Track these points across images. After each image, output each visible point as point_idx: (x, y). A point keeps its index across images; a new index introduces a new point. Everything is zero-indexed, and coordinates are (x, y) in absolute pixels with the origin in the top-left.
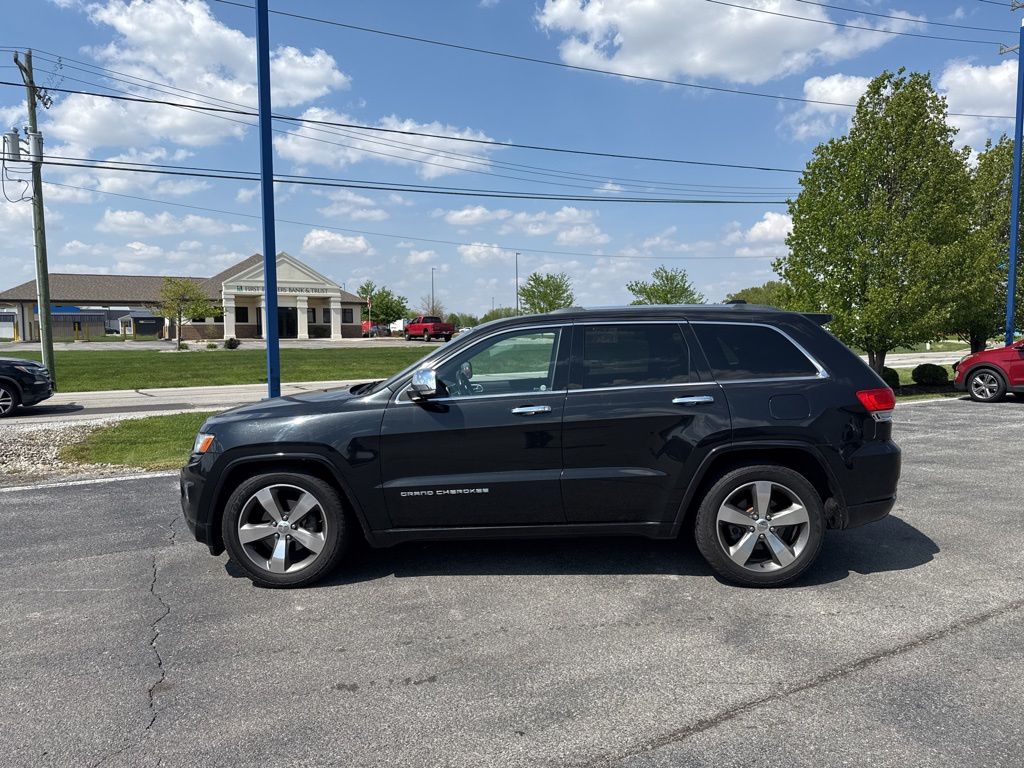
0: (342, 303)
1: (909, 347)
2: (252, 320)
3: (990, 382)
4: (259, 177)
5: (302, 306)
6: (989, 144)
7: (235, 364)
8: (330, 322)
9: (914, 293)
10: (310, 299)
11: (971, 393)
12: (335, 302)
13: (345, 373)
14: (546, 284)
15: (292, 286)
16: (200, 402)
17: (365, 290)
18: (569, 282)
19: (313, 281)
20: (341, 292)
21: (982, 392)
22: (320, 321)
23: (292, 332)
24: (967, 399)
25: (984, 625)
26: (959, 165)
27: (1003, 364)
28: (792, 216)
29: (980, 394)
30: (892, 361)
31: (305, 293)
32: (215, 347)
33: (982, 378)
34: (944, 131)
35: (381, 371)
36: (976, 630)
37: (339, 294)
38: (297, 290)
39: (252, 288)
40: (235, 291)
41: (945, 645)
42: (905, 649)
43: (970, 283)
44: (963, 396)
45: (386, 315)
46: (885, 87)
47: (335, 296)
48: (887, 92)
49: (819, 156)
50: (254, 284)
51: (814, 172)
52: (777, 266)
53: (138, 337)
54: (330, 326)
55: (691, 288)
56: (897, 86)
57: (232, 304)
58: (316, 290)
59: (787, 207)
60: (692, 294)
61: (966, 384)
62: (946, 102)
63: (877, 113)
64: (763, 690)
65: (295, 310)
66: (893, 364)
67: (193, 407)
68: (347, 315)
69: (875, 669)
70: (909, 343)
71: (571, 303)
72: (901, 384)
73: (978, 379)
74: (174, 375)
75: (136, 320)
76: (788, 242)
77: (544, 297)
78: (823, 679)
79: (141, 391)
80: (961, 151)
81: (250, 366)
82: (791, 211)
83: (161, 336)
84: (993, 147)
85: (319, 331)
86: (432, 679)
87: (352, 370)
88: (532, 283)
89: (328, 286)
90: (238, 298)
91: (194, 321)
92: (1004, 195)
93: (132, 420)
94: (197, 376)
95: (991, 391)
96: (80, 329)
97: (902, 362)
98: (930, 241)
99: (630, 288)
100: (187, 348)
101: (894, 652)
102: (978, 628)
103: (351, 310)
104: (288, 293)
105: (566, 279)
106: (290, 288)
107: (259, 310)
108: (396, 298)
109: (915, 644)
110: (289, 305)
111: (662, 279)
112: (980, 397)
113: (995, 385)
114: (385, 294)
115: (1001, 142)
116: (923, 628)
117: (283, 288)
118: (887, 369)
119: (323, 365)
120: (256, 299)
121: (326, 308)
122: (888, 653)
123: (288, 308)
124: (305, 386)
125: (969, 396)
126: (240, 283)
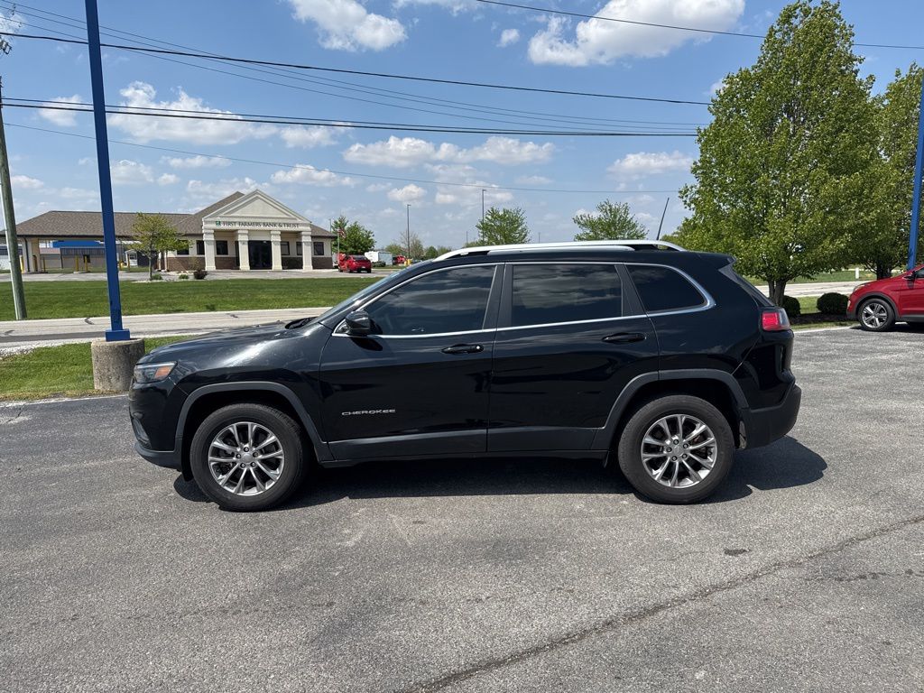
0: (312, 237)
1: (809, 277)
2: (231, 253)
3: (880, 312)
5: (276, 240)
6: (898, 74)
7: (198, 293)
8: (302, 255)
9: (810, 224)
10: (283, 233)
11: (862, 323)
12: (306, 235)
14: (502, 218)
15: (266, 221)
17: (340, 225)
18: (524, 216)
19: (286, 216)
20: (311, 226)
21: (872, 322)
22: (294, 253)
23: (267, 264)
24: (858, 328)
26: (863, 95)
27: (892, 293)
29: (871, 323)
30: (792, 290)
31: (278, 228)
32: (187, 277)
33: (872, 308)
34: (851, 59)
37: (309, 228)
38: (270, 224)
39: (229, 223)
40: (214, 226)
43: (867, 214)
44: (853, 326)
45: (355, 247)
46: (796, 17)
47: (306, 230)
48: (797, 21)
50: (231, 220)
54: (302, 259)
55: (633, 222)
56: (805, 13)
57: (212, 238)
58: (288, 225)
60: (634, 226)
61: (857, 313)
62: (853, 30)
63: (785, 42)
65: (269, 242)
66: (795, 294)
68: (318, 248)
70: (808, 272)
71: (526, 235)
72: (802, 312)
73: (868, 309)
74: (141, 303)
75: (138, 253)
76: (694, 171)
77: (500, 230)
79: (90, 319)
80: (865, 81)
81: (211, 295)
84: (903, 75)
85: (292, 262)
87: (305, 299)
88: (489, 217)
89: (299, 221)
90: (216, 232)
91: (179, 253)
93: (46, 348)
94: (161, 304)
95: (880, 320)
96: (89, 261)
97: (805, 291)
98: (831, 171)
99: (577, 221)
100: (161, 278)
101: (499, 664)
102: (634, 627)
103: (322, 244)
104: (262, 227)
105: (521, 213)
106: (264, 224)
107: (237, 243)
108: (364, 232)
109: (537, 651)
110: (264, 238)
111: (606, 211)
112: (870, 326)
113: (885, 314)
114: (355, 229)
115: (911, 70)
116: (567, 626)
117: (258, 224)
118: (787, 298)
119: (280, 294)
120: (234, 233)
121: (298, 240)
122: (492, 664)
123: (262, 242)
124: (241, 314)
125: (859, 325)
126: (218, 219)
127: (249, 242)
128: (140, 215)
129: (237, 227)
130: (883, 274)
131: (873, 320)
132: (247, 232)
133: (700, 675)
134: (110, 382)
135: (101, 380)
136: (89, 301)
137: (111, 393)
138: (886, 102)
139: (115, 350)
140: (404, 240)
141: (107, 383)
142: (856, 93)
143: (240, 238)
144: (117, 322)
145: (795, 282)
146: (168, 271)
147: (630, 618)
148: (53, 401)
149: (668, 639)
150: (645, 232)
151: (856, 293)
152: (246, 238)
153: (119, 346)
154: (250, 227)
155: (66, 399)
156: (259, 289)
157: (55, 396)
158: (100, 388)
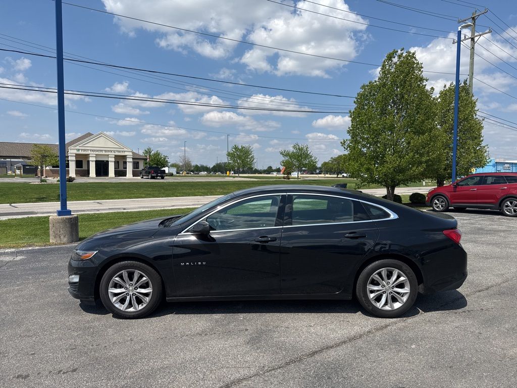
0: (133, 159)
2: (85, 167)
3: (442, 202)
4: (56, 91)
5: (111, 160)
6: (445, 86)
8: (126, 168)
10: (116, 156)
12: (129, 158)
13: (130, 196)
14: (241, 151)
15: (107, 149)
16: (42, 211)
17: (148, 152)
18: (252, 150)
19: (118, 147)
20: (132, 152)
22: (121, 168)
23: (106, 173)
25: (385, 331)
26: (428, 97)
27: (447, 193)
28: (351, 119)
30: (398, 191)
31: (113, 153)
33: (438, 200)
34: (422, 80)
35: (150, 194)
36: (378, 334)
37: (131, 154)
38: (108, 151)
39: (85, 150)
40: (75, 152)
41: (360, 343)
42: (337, 345)
44: (429, 209)
45: (157, 165)
46: (394, 57)
47: (129, 154)
48: (395, 60)
49: (363, 90)
50: (86, 148)
51: (361, 98)
52: (343, 144)
53: (25, 175)
54: (126, 171)
55: (311, 154)
56: (400, 56)
57: (74, 159)
58: (119, 151)
59: (349, 115)
60: (311, 157)
61: (431, 202)
62: (422, 65)
63: (391, 70)
64: (253, 371)
65: (108, 162)
66: (399, 193)
67: (36, 213)
68: (136, 165)
69: (317, 357)
70: (405, 182)
71: (253, 160)
72: (403, 202)
75: (24, 166)
76: (349, 132)
77: (239, 157)
78: (287, 364)
79: (12, 205)
80: (430, 90)
82: (351, 116)
83: (36, 175)
84: (447, 88)
85: (120, 173)
86: (74, 370)
87: (133, 194)
88: (234, 150)
89: (125, 149)
90: (77, 155)
91: (53, 167)
92: (451, 112)
95: (442, 206)
97: (404, 192)
99: (281, 153)
100: (46, 182)
101: (332, 347)
102: (380, 332)
103: (138, 163)
104: (104, 153)
105: (251, 148)
106: (105, 151)
107: (88, 162)
108: (163, 156)
109: (345, 342)
110: (105, 159)
111: (297, 149)
112: (437, 209)
113: (444, 204)
114: (157, 154)
115: (450, 86)
116: (353, 333)
117: (101, 151)
118: (396, 195)
119: (119, 191)
120: (87, 156)
121: (124, 160)
122: (328, 348)
123: (103, 161)
124: (103, 202)
125: (432, 208)
126: (78, 147)
127: (96, 161)
128: (35, 145)
129: (89, 152)
130: (440, 183)
131: (439, 206)
132: (95, 155)
133: (413, 346)
134: (60, 238)
135: (55, 237)
136: (5, 194)
137: (60, 244)
138: (439, 100)
139: (64, 221)
140: (182, 161)
141: (58, 238)
142: (425, 95)
143: (91, 159)
144: (64, 205)
145: (399, 187)
146: (46, 177)
147: (377, 330)
148: (30, 248)
149: (396, 336)
150: (317, 160)
151: (430, 193)
152: (94, 159)
153: (66, 219)
154: (97, 153)
155: (37, 248)
156: (106, 188)
157: (30, 246)
158: (54, 241)
